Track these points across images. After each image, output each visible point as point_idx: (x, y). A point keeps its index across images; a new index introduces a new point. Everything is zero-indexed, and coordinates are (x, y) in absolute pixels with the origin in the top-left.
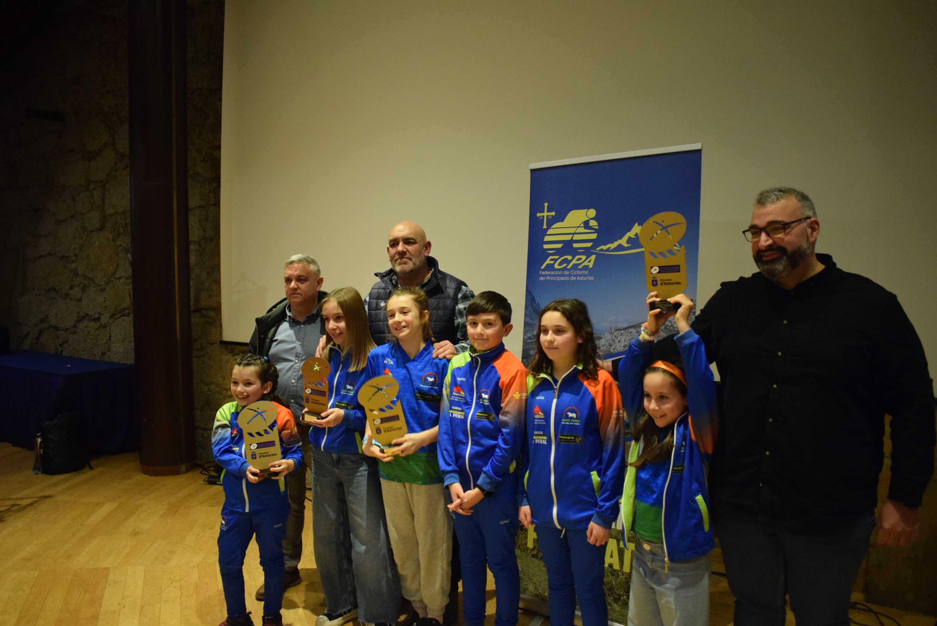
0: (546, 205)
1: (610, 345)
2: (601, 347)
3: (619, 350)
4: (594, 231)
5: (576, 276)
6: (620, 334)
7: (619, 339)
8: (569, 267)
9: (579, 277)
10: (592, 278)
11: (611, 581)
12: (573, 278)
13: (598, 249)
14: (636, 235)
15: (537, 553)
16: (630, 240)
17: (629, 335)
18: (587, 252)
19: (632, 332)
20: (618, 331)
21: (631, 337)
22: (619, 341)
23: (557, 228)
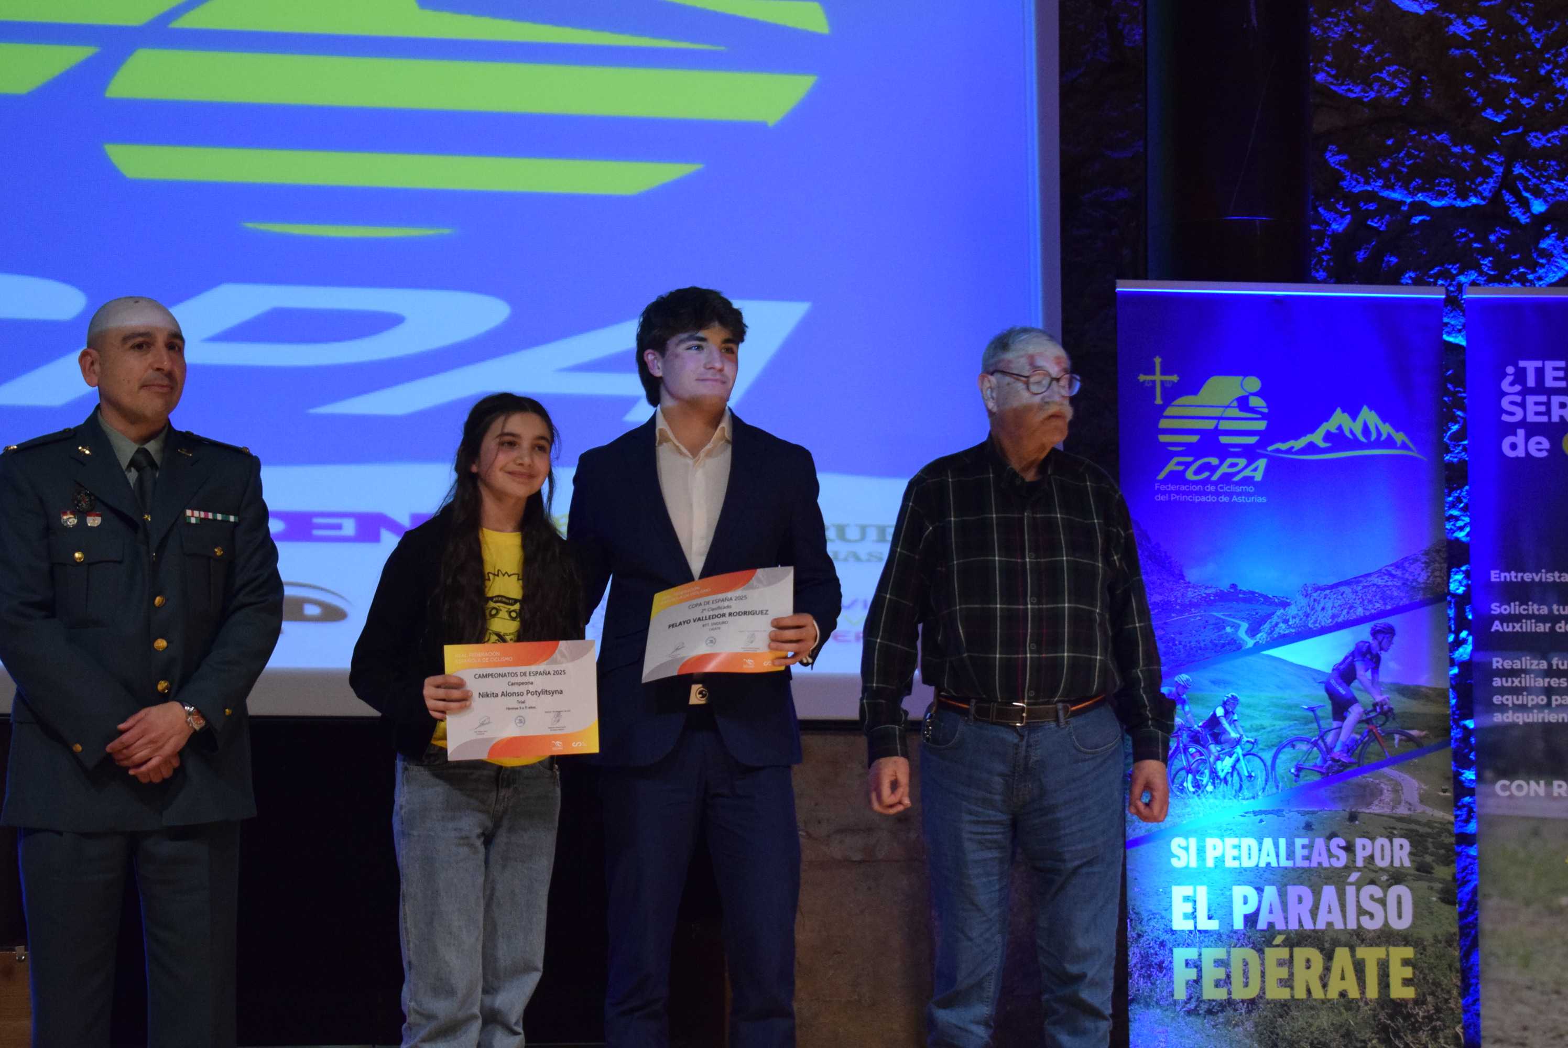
0: (1158, 360)
1: (1307, 616)
2: (1291, 620)
3: (1323, 624)
4: (1259, 416)
5: (1230, 494)
6: (1322, 595)
7: (1321, 605)
8: (1215, 477)
9: (1234, 497)
10: (1262, 500)
11: (1347, 1020)
12: (1225, 499)
13: (1270, 448)
14: (1340, 428)
15: (1196, 1007)
16: (1328, 436)
17: (1340, 597)
18: (1250, 454)
19: (1344, 592)
20: (1319, 592)
21: (1342, 600)
22: (1323, 609)
23: (1185, 405)
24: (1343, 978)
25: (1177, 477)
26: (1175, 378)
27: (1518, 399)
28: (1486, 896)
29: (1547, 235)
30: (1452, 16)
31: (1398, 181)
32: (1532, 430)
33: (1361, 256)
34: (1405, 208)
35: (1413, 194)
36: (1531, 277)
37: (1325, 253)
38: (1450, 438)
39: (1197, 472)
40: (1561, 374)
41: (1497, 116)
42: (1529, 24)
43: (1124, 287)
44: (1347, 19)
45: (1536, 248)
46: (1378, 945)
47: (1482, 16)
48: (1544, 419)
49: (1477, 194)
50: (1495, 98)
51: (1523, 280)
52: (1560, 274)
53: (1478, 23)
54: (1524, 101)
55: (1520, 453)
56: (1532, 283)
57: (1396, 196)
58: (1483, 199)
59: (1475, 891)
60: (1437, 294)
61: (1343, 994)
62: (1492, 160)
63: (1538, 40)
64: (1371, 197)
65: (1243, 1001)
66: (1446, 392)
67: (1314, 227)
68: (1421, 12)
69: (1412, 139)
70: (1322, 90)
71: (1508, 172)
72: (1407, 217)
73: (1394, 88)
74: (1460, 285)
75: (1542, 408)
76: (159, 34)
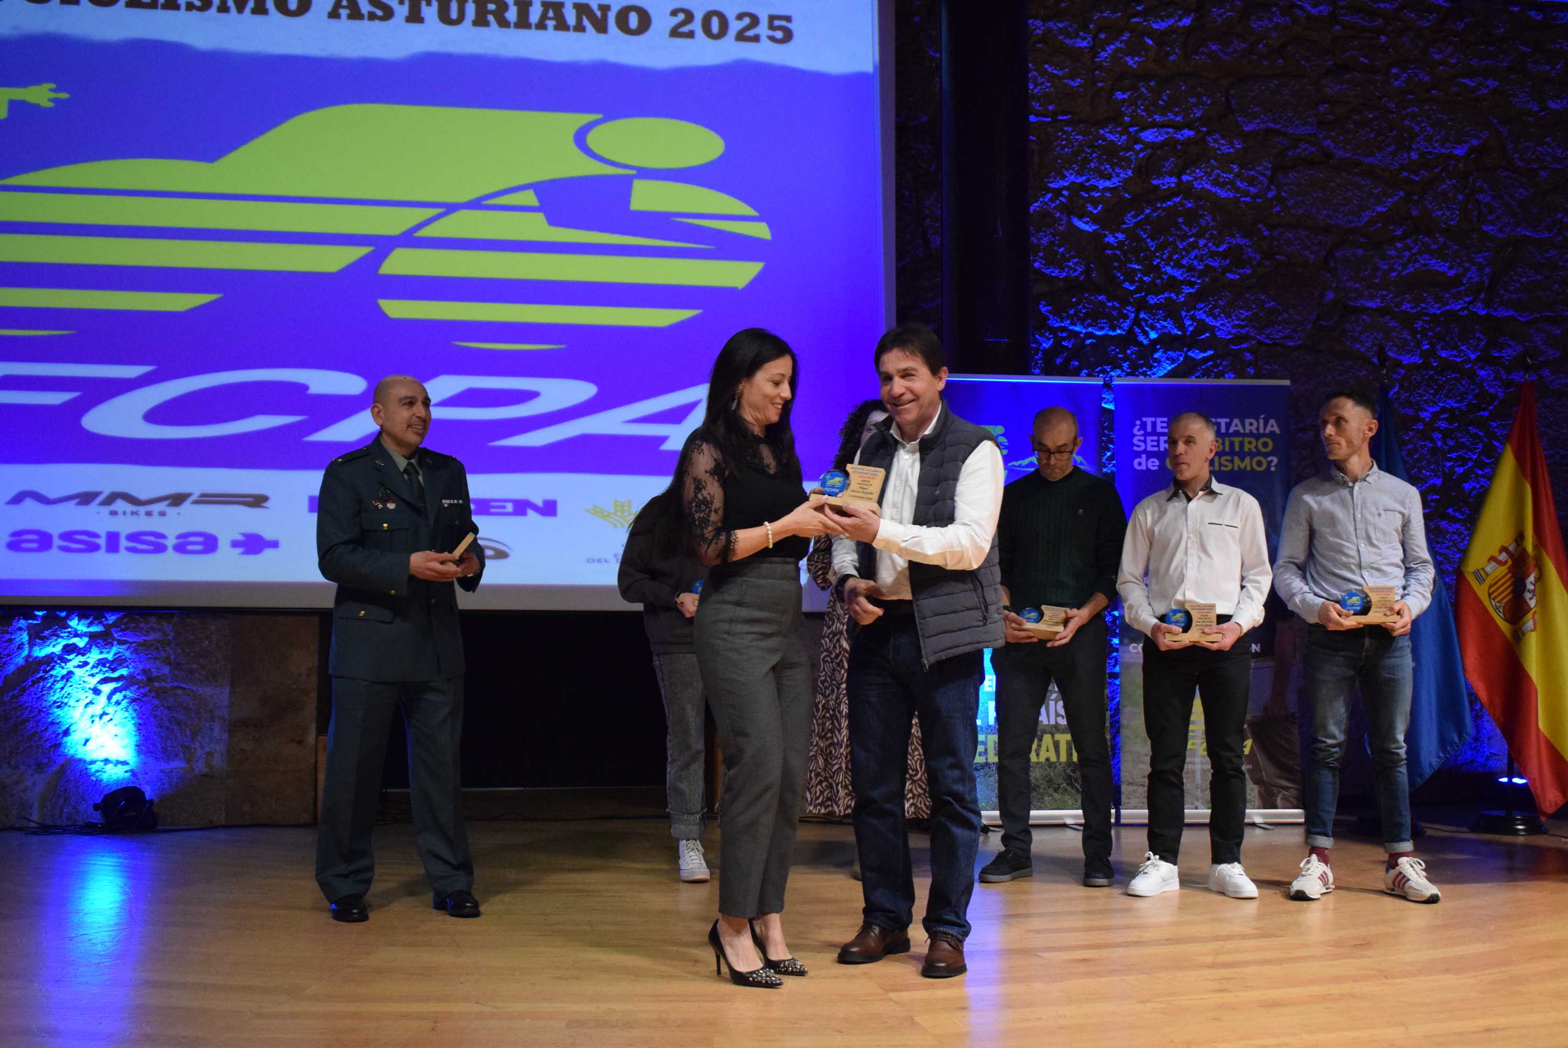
11: (1049, 773)
24: (1048, 751)
27: (1142, 438)
28: (1124, 706)
29: (1157, 350)
30: (1107, 232)
31: (1078, 320)
32: (1150, 455)
33: (1058, 361)
34: (1082, 335)
35: (1086, 328)
36: (1149, 373)
37: (1039, 359)
38: (1107, 460)
40: (1165, 425)
41: (1131, 286)
42: (1147, 237)
44: (1051, 234)
45: (1152, 358)
46: (1066, 733)
47: (1123, 233)
48: (1156, 449)
49: (1120, 328)
50: (1130, 277)
51: (1145, 374)
52: (1165, 372)
53: (1121, 236)
54: (1145, 279)
55: (1143, 467)
56: (1150, 376)
57: (1077, 329)
58: (1124, 330)
59: (1118, 704)
60: (1099, 382)
61: (1048, 759)
62: (1128, 310)
63: (1152, 246)
64: (1064, 329)
65: (994, 764)
66: (1105, 435)
67: (1034, 345)
68: (1091, 230)
69: (1086, 298)
70: (1038, 272)
71: (1137, 316)
72: (1084, 340)
73: (1076, 270)
74: (1111, 377)
75: (1155, 443)
76: (409, 239)
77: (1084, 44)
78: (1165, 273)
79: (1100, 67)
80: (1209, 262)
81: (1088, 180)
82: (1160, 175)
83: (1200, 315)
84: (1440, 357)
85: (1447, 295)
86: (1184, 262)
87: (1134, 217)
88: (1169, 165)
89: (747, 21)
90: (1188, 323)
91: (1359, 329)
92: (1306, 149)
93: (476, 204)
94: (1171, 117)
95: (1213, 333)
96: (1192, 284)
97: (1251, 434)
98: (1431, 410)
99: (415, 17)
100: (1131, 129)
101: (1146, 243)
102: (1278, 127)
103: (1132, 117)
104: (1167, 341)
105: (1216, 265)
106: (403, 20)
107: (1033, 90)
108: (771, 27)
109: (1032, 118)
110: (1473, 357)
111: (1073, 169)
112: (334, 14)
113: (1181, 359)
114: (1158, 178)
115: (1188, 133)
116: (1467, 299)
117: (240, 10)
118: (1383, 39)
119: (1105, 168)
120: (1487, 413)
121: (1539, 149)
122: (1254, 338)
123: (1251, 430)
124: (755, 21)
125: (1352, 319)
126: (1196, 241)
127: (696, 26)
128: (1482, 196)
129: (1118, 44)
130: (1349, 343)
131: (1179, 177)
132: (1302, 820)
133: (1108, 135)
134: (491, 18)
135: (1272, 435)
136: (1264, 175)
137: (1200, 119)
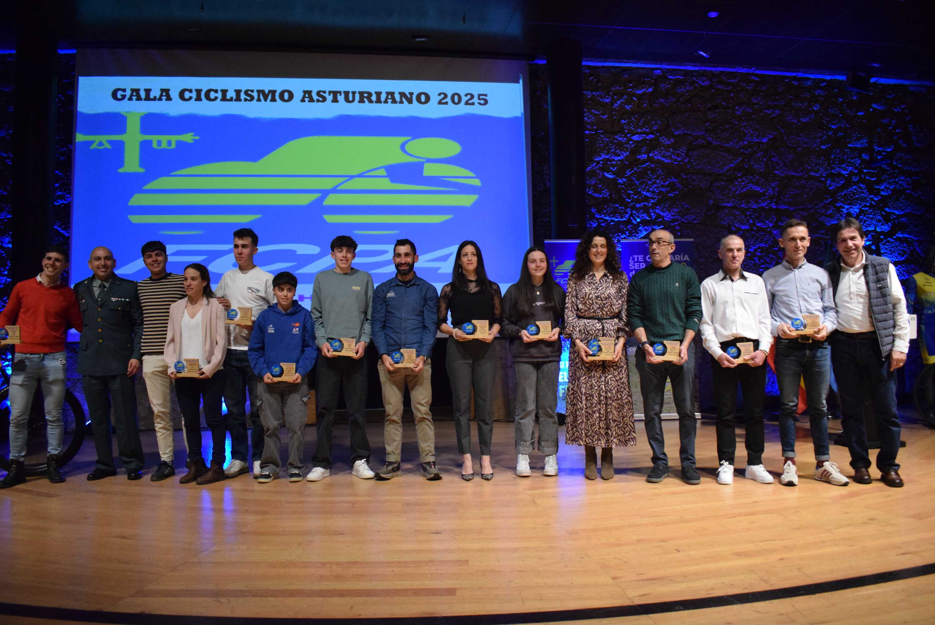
0: (554, 257)
23: (560, 267)
25: (559, 282)
26: (558, 261)
27: (633, 264)
29: (640, 226)
30: (619, 178)
34: (609, 221)
35: (611, 218)
39: (564, 281)
40: (642, 258)
41: (629, 199)
42: (635, 180)
43: (546, 241)
44: (596, 179)
45: (637, 230)
47: (625, 178)
48: (639, 268)
49: (625, 217)
50: (629, 196)
51: (635, 236)
52: (643, 235)
53: (624, 180)
54: (635, 197)
56: (637, 237)
57: (607, 218)
62: (628, 210)
63: (637, 183)
64: (602, 219)
68: (612, 177)
69: (610, 205)
70: (590, 195)
71: (632, 212)
72: (610, 223)
73: (606, 194)
74: (621, 238)
75: (638, 266)
76: (334, 190)
77: (608, 100)
78: (643, 194)
79: (615, 110)
80: (661, 189)
81: (611, 157)
82: (640, 154)
83: (658, 211)
84: (757, 226)
85: (760, 200)
86: (651, 189)
87: (630, 172)
88: (644, 150)
89: (469, 97)
90: (653, 214)
91: (723, 215)
92: (700, 141)
93: (361, 176)
94: (644, 129)
95: (663, 219)
96: (654, 199)
97: (677, 261)
98: (753, 248)
99: (335, 100)
100: (628, 135)
101: (635, 182)
102: (689, 132)
103: (628, 130)
104: (644, 223)
105: (664, 190)
106: (331, 101)
107: (587, 120)
108: (479, 99)
109: (587, 132)
110: (771, 225)
111: (604, 152)
112: (303, 100)
113: (650, 229)
114: (639, 155)
115: (650, 135)
116: (768, 202)
117: (266, 100)
118: (732, 95)
119: (618, 152)
120: (777, 249)
121: (798, 138)
122: (680, 220)
123: (677, 260)
124: (472, 97)
125: (721, 211)
126: (655, 181)
127: (448, 99)
128: (773, 159)
129: (622, 100)
130: (719, 221)
131: (648, 155)
132: (700, 417)
133: (618, 138)
134: (365, 99)
135: (686, 261)
136: (683, 153)
137: (656, 130)
